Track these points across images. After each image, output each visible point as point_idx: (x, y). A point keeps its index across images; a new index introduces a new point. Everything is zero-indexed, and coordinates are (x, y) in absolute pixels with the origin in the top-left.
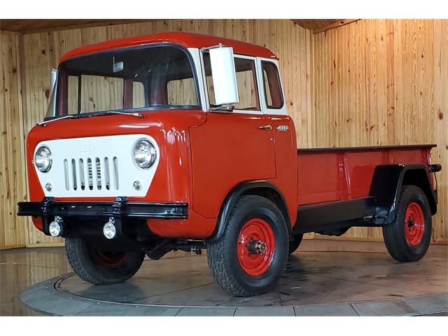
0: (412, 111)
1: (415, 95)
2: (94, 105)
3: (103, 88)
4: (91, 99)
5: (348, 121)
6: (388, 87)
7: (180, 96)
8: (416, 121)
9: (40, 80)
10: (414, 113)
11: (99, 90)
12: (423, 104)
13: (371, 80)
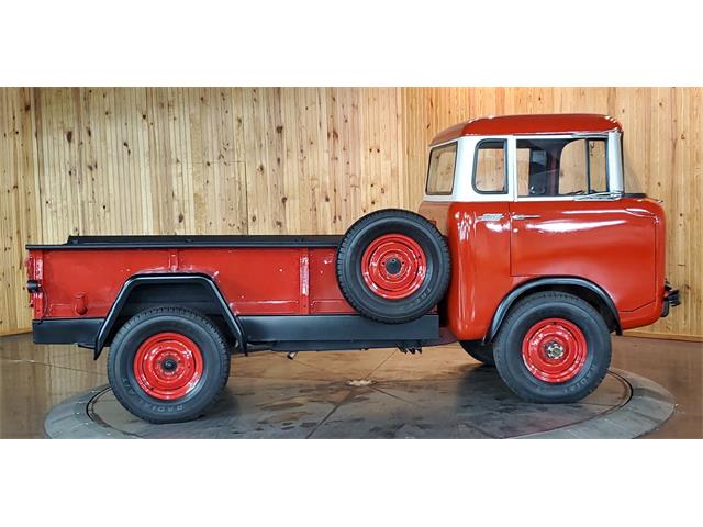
2: (129, 152)
3: (140, 130)
4: (126, 144)
7: (238, 140)
9: (60, 119)
11: (135, 132)
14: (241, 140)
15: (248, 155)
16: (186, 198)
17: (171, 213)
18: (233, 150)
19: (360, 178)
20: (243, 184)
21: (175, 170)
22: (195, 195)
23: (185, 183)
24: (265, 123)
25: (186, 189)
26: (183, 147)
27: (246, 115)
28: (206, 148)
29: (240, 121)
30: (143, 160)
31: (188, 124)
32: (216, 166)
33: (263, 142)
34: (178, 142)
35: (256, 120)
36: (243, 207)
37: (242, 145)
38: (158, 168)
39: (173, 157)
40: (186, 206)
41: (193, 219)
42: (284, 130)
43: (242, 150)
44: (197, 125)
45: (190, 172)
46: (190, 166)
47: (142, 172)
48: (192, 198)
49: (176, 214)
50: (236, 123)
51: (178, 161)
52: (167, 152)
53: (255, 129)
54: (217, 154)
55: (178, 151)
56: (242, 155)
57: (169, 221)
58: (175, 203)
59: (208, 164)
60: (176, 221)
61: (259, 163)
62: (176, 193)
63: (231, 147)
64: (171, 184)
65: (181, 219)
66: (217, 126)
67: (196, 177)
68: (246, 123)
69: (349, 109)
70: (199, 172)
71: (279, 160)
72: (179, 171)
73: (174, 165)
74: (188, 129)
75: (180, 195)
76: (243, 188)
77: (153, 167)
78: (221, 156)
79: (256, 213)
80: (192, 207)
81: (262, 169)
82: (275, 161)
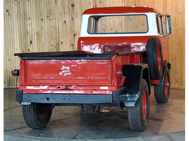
0: (176, 22)
1: (177, 13)
2: (9, 14)
3: (14, 5)
4: (8, 11)
5: (143, 25)
6: (163, 9)
7: (55, 10)
8: (178, 27)
10: (177, 23)
11: (11, 6)
12: (181, 19)
13: (155, 4)
14: (56, 9)
15: (59, 16)
16: (33, 34)
17: (27, 40)
18: (53, 14)
19: (106, 26)
20: (57, 28)
21: (28, 22)
23: (33, 28)
24: (66, 3)
25: (33, 30)
26: (32, 12)
28: (42, 13)
29: (56, 2)
30: (15, 18)
31: (34, 3)
32: (46, 20)
33: (66, 11)
34: (30, 10)
35: (63, 2)
36: (57, 38)
37: (57, 12)
38: (21, 21)
39: (28, 16)
40: (33, 37)
41: (36, 43)
42: (75, 5)
43: (57, 14)
44: (38, 4)
45: (35, 23)
46: (35, 20)
47: (15, 23)
48: (36, 34)
49: (29, 40)
50: (54, 3)
51: (30, 18)
52: (25, 15)
53: (62, 6)
54: (46, 16)
55: (30, 14)
56: (57, 16)
57: (26, 44)
58: (29, 36)
59: (43, 20)
60: (29, 43)
61: (64, 20)
62: (29, 32)
63: (52, 13)
64: (27, 28)
65: (31, 42)
66: (46, 4)
67: (37, 25)
68: (58, 3)
70: (38, 23)
71: (72, 18)
72: (30, 22)
73: (28, 20)
74: (34, 5)
75: (31, 32)
76: (57, 30)
77: (19, 20)
78: (48, 16)
79: (63, 40)
80: (36, 37)
81: (65, 22)
82: (71, 19)
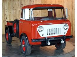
14: (16, 6)
15: (17, 8)
18: (15, 8)
21: (6, 11)
22: (9, 15)
24: (20, 4)
27: (17, 3)
34: (6, 6)
35: (18, 3)
36: (16, 16)
42: (23, 5)
44: (9, 4)
46: (8, 10)
50: (15, 4)
51: (6, 9)
52: (4, 8)
57: (5, 19)
58: (6, 16)
59: (11, 10)
62: (6, 14)
65: (7, 18)
66: (12, 4)
67: (9, 12)
69: (33, 2)
76: (16, 13)
78: (13, 9)
79: (18, 17)
81: (19, 11)
